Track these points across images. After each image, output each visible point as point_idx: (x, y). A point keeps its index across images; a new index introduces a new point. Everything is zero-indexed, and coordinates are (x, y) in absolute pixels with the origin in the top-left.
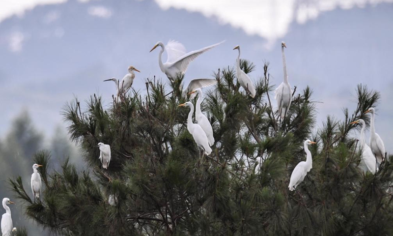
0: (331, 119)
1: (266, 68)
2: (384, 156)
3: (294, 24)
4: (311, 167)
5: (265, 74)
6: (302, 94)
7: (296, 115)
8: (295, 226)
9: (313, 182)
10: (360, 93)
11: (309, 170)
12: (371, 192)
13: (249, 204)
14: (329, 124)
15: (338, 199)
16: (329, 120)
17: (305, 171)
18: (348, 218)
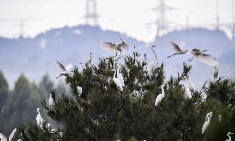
0: (172, 76)
1: (145, 55)
2: (194, 92)
3: (157, 37)
4: (164, 96)
5: (145, 58)
6: (160, 66)
7: (158, 75)
8: (158, 120)
9: (165, 102)
10: (184, 65)
11: (163, 97)
12: (189, 106)
13: (139, 111)
14: (171, 78)
15: (176, 109)
16: (171, 76)
17: (162, 98)
18: (180, 117)
